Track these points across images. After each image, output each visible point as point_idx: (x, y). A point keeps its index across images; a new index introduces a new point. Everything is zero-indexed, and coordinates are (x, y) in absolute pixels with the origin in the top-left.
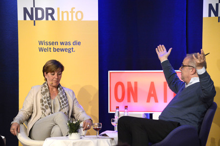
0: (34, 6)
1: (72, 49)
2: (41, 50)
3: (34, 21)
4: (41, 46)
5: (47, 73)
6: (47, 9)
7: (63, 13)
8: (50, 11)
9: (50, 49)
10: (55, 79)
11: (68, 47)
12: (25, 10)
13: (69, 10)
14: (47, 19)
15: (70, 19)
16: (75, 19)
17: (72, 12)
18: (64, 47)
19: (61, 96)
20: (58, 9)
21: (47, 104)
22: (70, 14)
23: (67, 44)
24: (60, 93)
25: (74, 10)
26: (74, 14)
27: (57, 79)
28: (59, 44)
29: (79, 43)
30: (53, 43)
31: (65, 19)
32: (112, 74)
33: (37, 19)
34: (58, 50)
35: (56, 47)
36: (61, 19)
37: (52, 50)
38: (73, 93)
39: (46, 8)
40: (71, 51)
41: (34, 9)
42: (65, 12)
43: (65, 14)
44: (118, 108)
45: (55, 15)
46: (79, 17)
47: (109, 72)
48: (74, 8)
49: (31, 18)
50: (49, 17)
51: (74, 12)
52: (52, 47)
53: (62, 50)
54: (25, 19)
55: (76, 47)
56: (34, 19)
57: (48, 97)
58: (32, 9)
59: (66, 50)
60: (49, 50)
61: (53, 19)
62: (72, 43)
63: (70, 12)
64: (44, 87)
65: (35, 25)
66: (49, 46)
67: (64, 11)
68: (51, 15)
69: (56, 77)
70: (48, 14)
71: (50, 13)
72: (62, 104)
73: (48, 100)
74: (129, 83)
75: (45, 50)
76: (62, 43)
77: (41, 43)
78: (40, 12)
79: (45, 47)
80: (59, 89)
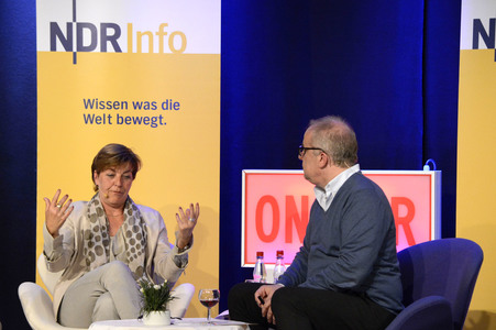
0: (74, 20)
1: (161, 117)
2: (88, 119)
3: (75, 54)
4: (89, 111)
5: (98, 173)
6: (105, 26)
7: (140, 35)
8: (111, 32)
9: (109, 117)
10: (114, 188)
11: (150, 113)
12: (54, 28)
13: (155, 30)
14: (104, 49)
15: (156, 50)
16: (167, 50)
17: (161, 34)
18: (141, 113)
19: (130, 228)
20: (130, 26)
21: (100, 243)
22: (156, 39)
23: (147, 106)
24: (126, 222)
25: (165, 29)
26: (166, 39)
27: (120, 187)
28: (130, 106)
29: (176, 106)
30: (115, 105)
31: (145, 49)
32: (249, 177)
33: (80, 48)
34: (127, 120)
35: (124, 113)
36: (135, 50)
37: (114, 120)
38: (160, 218)
39: (102, 24)
40: (158, 122)
41: (74, 25)
42: (145, 33)
43: (145, 39)
44: (260, 255)
45: (121, 42)
46: (178, 44)
47: (244, 172)
48: (166, 25)
49: (68, 46)
50: (109, 43)
51: (166, 34)
52: (113, 113)
53: (137, 121)
54: (53, 48)
55: (168, 115)
56: (75, 49)
57: (103, 228)
58: (69, 26)
59: (146, 120)
60: (107, 119)
61: (117, 49)
62: (159, 105)
63: (157, 34)
64: (93, 205)
65: (75, 62)
66: (107, 112)
67: (142, 31)
68: (114, 39)
69: (118, 183)
70: (105, 38)
71: (110, 35)
72: (130, 247)
73: (104, 235)
74: (290, 200)
75: (98, 120)
76: (137, 106)
77: (88, 104)
78: (87, 33)
79: (98, 112)
80: (126, 211)
